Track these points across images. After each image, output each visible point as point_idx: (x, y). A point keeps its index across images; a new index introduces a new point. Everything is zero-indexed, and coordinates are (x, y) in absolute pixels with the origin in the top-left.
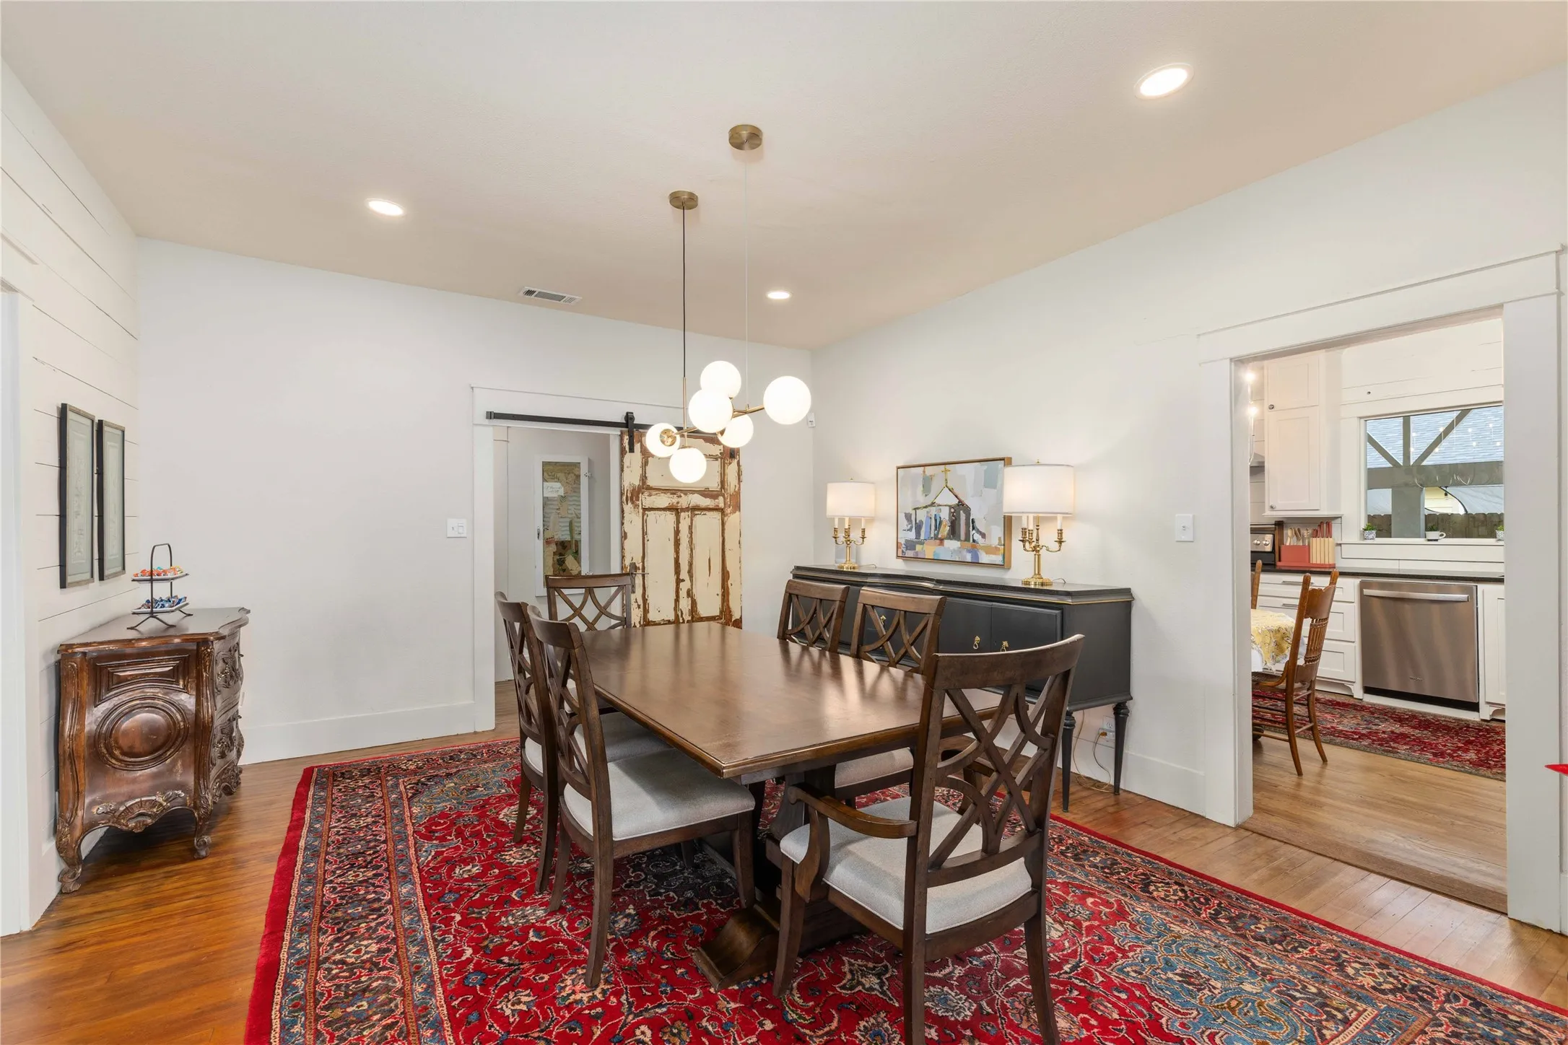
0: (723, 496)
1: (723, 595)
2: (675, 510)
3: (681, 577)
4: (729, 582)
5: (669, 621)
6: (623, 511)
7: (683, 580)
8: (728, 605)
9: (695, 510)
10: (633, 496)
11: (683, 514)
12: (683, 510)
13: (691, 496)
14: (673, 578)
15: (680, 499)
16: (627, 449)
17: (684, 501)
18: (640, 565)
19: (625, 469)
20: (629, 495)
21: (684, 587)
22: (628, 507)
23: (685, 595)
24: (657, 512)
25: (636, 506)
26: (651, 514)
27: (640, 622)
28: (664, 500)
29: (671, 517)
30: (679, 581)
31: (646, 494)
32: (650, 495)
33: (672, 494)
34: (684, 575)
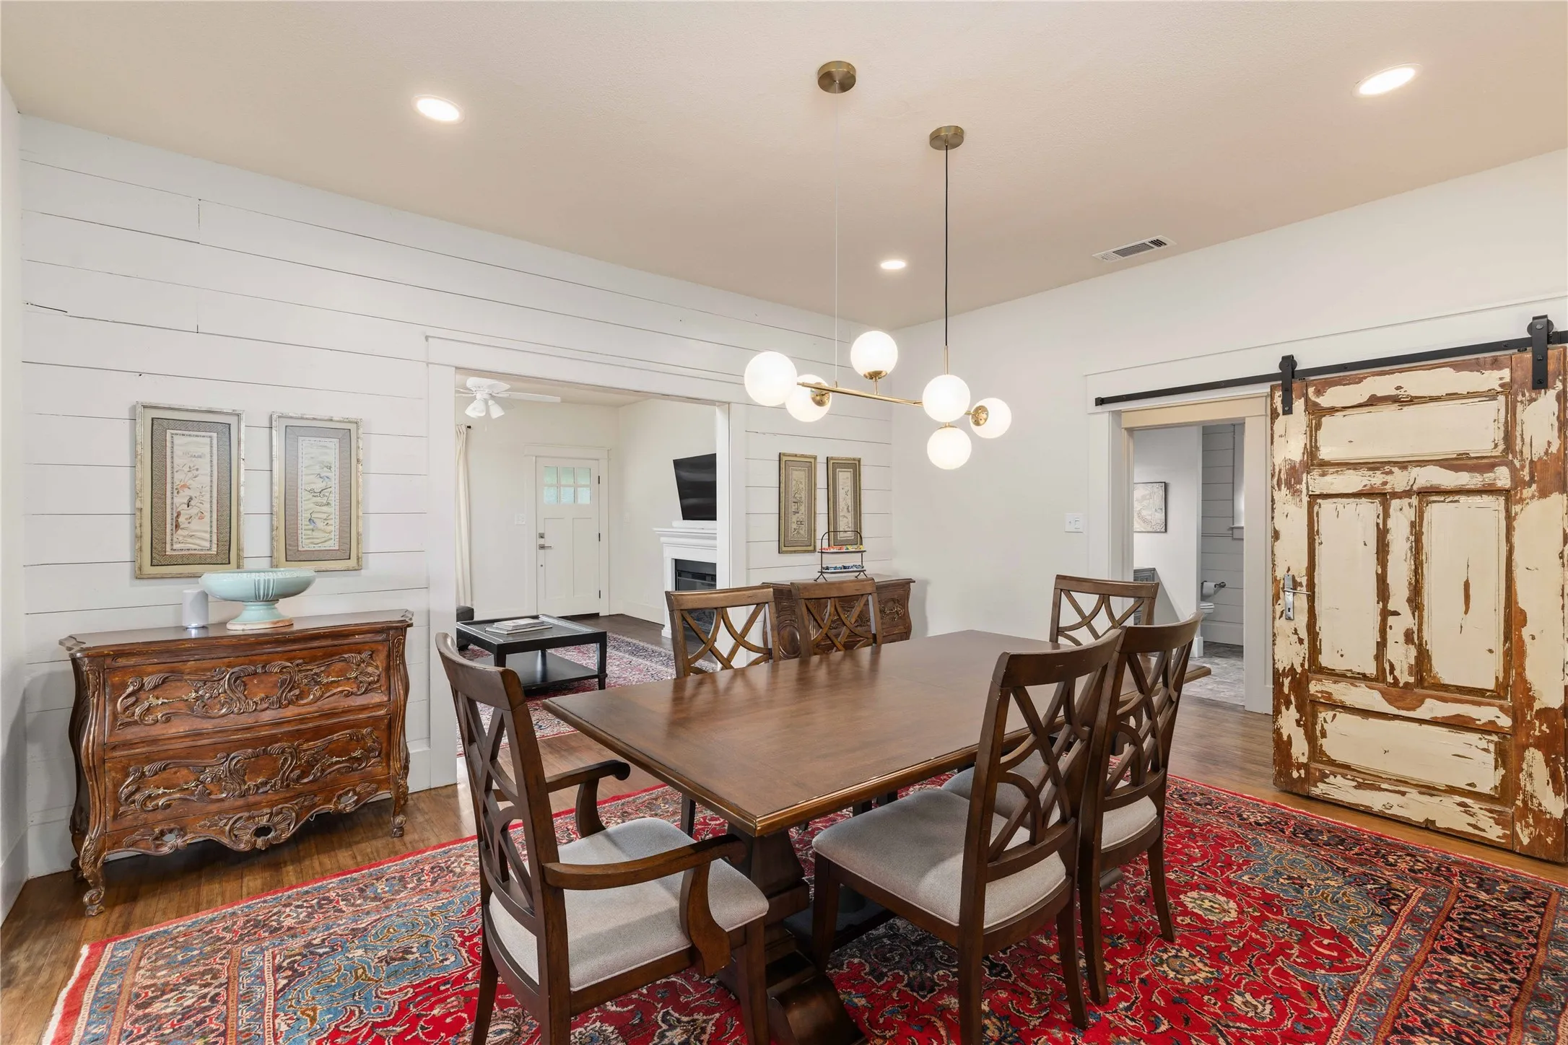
0: (1510, 465)
1: (1508, 654)
2: (1383, 497)
3: (1391, 607)
4: (1526, 633)
5: (1364, 675)
6: (1273, 501)
7: (1396, 613)
8: (1521, 675)
9: (1427, 494)
10: (1292, 477)
11: (1395, 503)
12: (1395, 495)
13: (1415, 471)
14: (1374, 608)
15: (1388, 478)
16: (1280, 410)
17: (1399, 481)
18: (1304, 581)
19: (1276, 437)
20: (1283, 476)
21: (1398, 626)
22: (1282, 494)
23: (1402, 639)
24: (1339, 500)
25: (1296, 493)
26: (1326, 505)
27: (1302, 665)
28: (1354, 481)
29: (1370, 509)
30: (1386, 614)
31: (1316, 472)
32: (1323, 475)
33: (1370, 469)
34: (1399, 600)
